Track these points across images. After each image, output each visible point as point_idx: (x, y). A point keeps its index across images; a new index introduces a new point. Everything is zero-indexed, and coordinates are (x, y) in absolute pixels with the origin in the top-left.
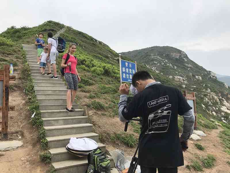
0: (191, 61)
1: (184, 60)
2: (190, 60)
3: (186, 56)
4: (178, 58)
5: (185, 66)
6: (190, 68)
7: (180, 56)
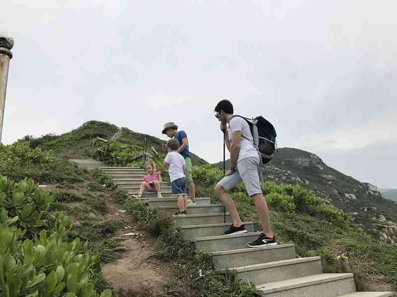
0: (331, 168)
1: (318, 168)
2: (327, 167)
3: (320, 161)
4: (308, 166)
5: (323, 178)
6: (332, 180)
7: (310, 162)
